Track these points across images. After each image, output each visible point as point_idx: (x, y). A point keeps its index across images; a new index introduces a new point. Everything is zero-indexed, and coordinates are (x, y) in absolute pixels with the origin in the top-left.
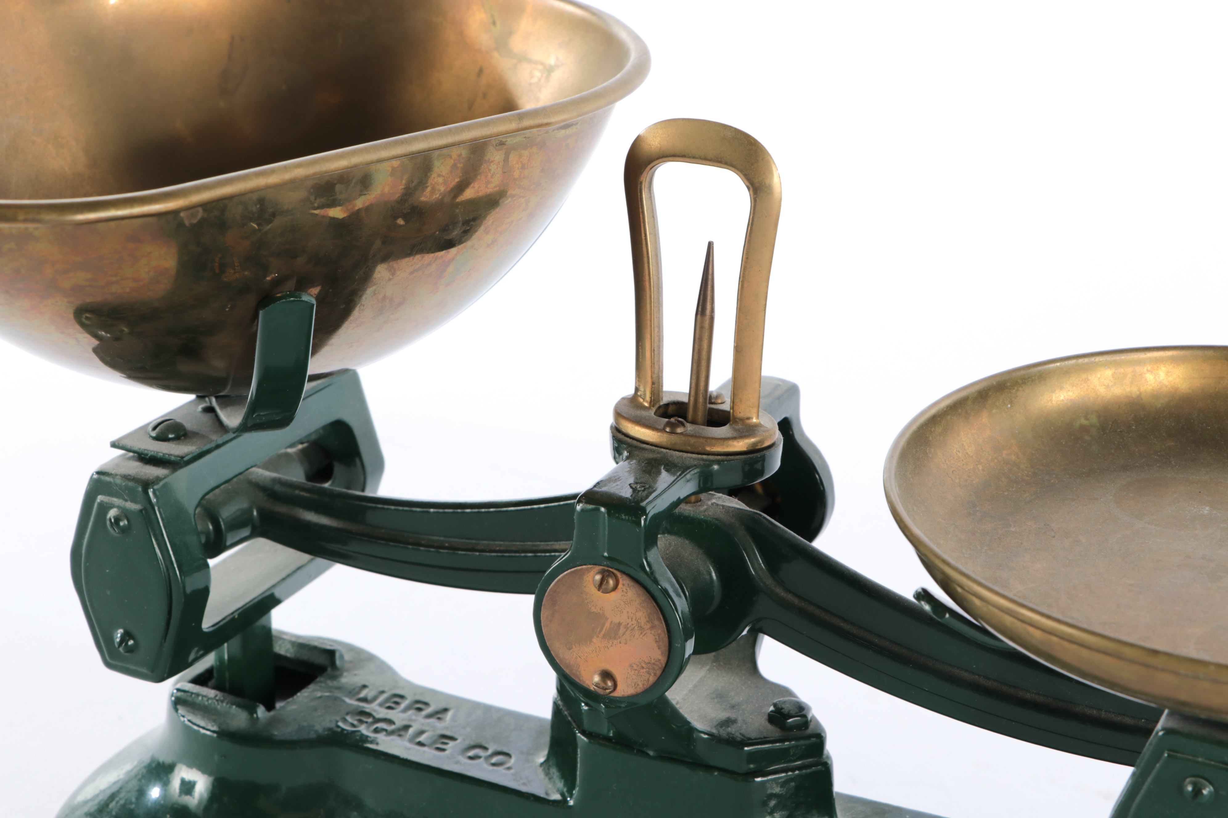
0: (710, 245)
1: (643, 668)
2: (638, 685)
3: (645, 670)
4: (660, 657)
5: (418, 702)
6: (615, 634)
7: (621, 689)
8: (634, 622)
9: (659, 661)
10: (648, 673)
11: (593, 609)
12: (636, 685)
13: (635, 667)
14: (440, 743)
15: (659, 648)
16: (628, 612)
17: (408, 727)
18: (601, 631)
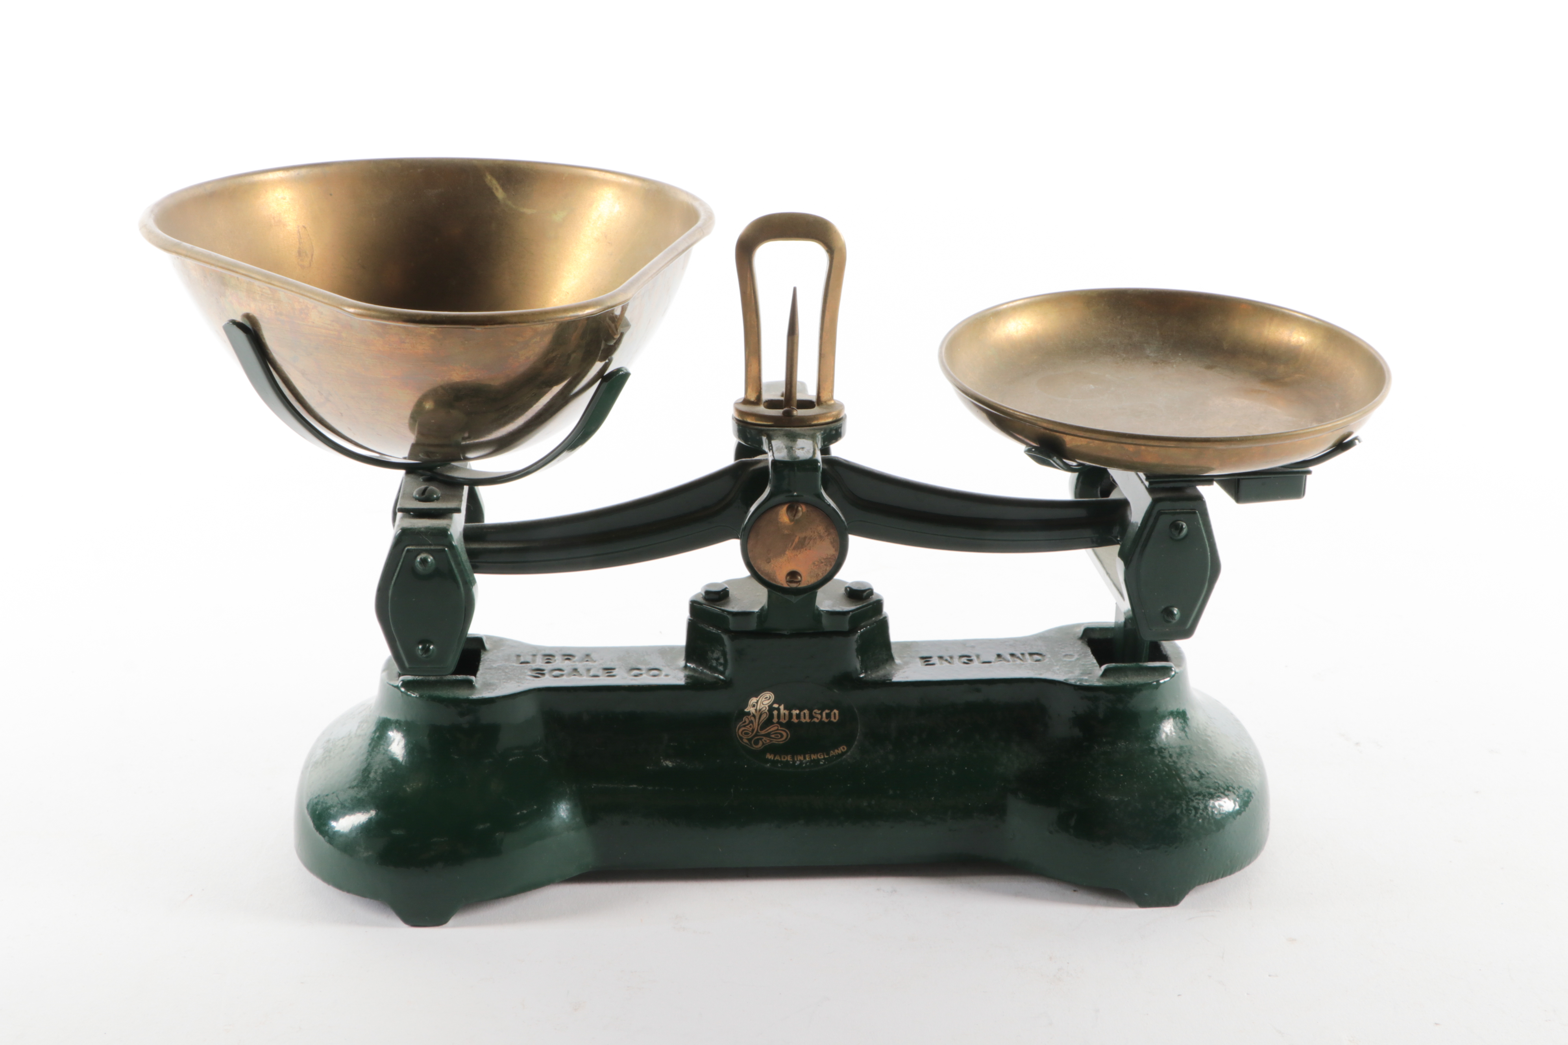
0: (795, 290)
1: (822, 562)
2: (819, 575)
3: (823, 564)
4: (834, 553)
5: (564, 655)
6: (802, 545)
7: (806, 580)
8: (816, 534)
9: (833, 555)
10: (826, 565)
11: (786, 532)
12: (818, 575)
13: (816, 563)
14: (608, 673)
15: (834, 547)
16: (811, 529)
17: (575, 670)
18: (791, 545)
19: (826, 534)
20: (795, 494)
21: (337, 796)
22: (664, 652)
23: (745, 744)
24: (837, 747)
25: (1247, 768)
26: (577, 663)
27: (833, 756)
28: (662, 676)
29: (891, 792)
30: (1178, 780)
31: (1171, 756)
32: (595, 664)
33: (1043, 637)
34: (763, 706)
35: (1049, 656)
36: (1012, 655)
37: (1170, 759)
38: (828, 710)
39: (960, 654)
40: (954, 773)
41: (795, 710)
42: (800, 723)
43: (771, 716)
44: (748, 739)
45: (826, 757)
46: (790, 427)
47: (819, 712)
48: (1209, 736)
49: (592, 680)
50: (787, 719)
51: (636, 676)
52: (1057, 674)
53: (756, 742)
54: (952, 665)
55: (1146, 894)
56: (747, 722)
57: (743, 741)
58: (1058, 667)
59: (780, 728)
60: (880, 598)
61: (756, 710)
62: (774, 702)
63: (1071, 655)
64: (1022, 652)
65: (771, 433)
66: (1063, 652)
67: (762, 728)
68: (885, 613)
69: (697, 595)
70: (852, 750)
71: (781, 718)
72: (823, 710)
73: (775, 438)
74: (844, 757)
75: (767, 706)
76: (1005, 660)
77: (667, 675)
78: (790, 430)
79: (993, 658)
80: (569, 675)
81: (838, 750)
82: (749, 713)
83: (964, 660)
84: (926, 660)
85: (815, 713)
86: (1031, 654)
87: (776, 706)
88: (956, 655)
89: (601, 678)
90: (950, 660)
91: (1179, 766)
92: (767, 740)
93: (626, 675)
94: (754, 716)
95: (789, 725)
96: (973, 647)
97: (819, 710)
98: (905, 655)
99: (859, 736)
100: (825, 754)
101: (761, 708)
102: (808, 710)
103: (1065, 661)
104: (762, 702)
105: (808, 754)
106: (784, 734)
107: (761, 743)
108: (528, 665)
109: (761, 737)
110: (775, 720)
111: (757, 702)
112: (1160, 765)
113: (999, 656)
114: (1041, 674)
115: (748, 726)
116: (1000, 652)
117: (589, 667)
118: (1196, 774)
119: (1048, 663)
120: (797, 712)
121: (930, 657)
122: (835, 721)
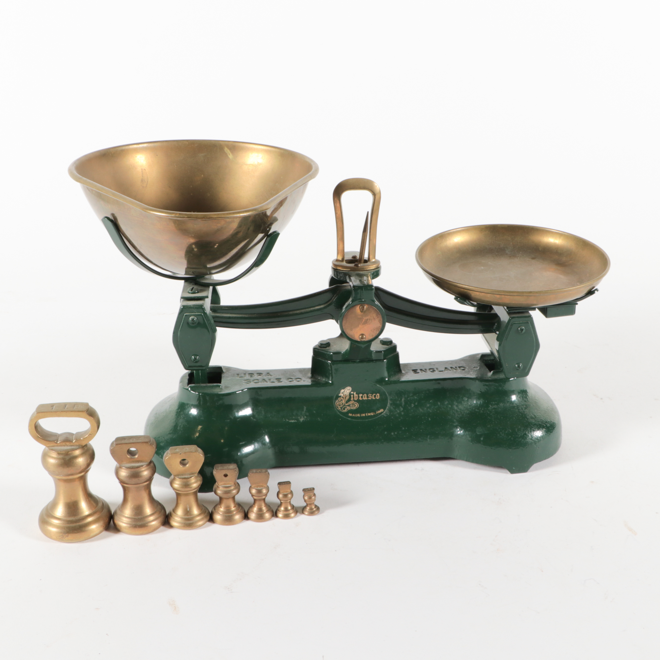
5: (258, 373)
6: (366, 322)
7: (368, 337)
8: (372, 317)
9: (380, 326)
10: (377, 331)
11: (359, 317)
12: (373, 335)
13: (372, 330)
14: (278, 380)
15: (380, 323)
16: (370, 315)
17: (264, 380)
18: (362, 322)
19: (377, 317)
20: (363, 300)
21: (164, 438)
22: (302, 371)
23: (339, 410)
24: (379, 410)
25: (553, 413)
26: (264, 377)
27: (378, 414)
28: (302, 382)
29: (403, 429)
30: (526, 419)
31: (522, 409)
32: (272, 377)
33: (463, 360)
34: (347, 393)
35: (467, 368)
36: (451, 368)
37: (522, 410)
38: (375, 394)
39: (429, 368)
40: (430, 419)
41: (361, 394)
42: (363, 400)
43: (350, 397)
44: (340, 408)
45: (375, 414)
46: (358, 271)
47: (371, 395)
48: (537, 400)
49: (272, 384)
50: (357, 398)
51: (290, 381)
52: (472, 375)
53: (344, 409)
54: (426, 373)
55: (514, 468)
56: (340, 400)
57: (338, 408)
58: (472, 372)
59: (354, 402)
60: (396, 345)
61: (344, 395)
62: (351, 391)
63: (476, 367)
64: (456, 366)
65: (350, 274)
66: (473, 366)
67: (347, 403)
68: (398, 351)
69: (316, 346)
70: (386, 411)
71: (355, 398)
72: (372, 394)
73: (352, 276)
74: (383, 414)
75: (348, 393)
76: (448, 369)
77: (304, 381)
78: (358, 273)
79: (443, 369)
80: (261, 382)
81: (380, 411)
82: (340, 397)
83: (431, 370)
84: (415, 371)
85: (369, 395)
86: (459, 367)
87: (352, 393)
88: (428, 368)
89: (275, 383)
90: (425, 371)
91: (525, 413)
92: (348, 408)
93: (286, 381)
94: (343, 397)
95: (358, 401)
96: (434, 365)
97: (371, 394)
98: (406, 369)
99: (389, 405)
100: (374, 413)
101: (346, 394)
102: (366, 394)
103: (475, 370)
104: (346, 391)
105: (367, 413)
106: (356, 405)
107: (346, 409)
108: (243, 378)
109: (346, 407)
110: (352, 399)
111: (344, 392)
112: (518, 413)
113: (446, 368)
114: (465, 376)
115: (340, 402)
116: (446, 367)
117: (269, 378)
118: (533, 416)
119: (468, 371)
120: (362, 395)
121: (417, 370)
122: (378, 398)
